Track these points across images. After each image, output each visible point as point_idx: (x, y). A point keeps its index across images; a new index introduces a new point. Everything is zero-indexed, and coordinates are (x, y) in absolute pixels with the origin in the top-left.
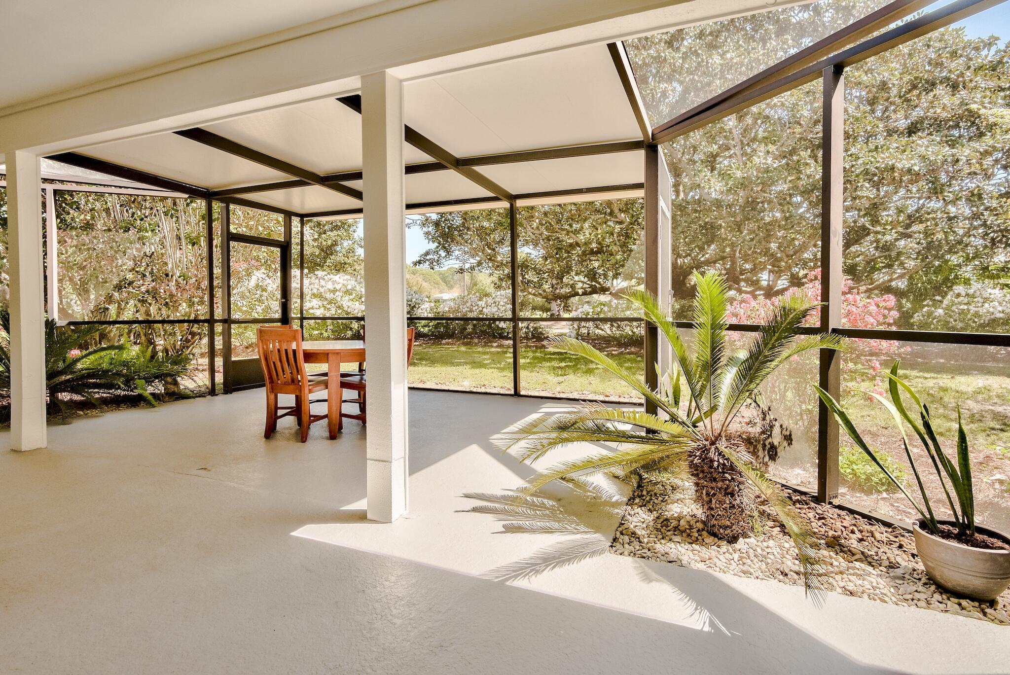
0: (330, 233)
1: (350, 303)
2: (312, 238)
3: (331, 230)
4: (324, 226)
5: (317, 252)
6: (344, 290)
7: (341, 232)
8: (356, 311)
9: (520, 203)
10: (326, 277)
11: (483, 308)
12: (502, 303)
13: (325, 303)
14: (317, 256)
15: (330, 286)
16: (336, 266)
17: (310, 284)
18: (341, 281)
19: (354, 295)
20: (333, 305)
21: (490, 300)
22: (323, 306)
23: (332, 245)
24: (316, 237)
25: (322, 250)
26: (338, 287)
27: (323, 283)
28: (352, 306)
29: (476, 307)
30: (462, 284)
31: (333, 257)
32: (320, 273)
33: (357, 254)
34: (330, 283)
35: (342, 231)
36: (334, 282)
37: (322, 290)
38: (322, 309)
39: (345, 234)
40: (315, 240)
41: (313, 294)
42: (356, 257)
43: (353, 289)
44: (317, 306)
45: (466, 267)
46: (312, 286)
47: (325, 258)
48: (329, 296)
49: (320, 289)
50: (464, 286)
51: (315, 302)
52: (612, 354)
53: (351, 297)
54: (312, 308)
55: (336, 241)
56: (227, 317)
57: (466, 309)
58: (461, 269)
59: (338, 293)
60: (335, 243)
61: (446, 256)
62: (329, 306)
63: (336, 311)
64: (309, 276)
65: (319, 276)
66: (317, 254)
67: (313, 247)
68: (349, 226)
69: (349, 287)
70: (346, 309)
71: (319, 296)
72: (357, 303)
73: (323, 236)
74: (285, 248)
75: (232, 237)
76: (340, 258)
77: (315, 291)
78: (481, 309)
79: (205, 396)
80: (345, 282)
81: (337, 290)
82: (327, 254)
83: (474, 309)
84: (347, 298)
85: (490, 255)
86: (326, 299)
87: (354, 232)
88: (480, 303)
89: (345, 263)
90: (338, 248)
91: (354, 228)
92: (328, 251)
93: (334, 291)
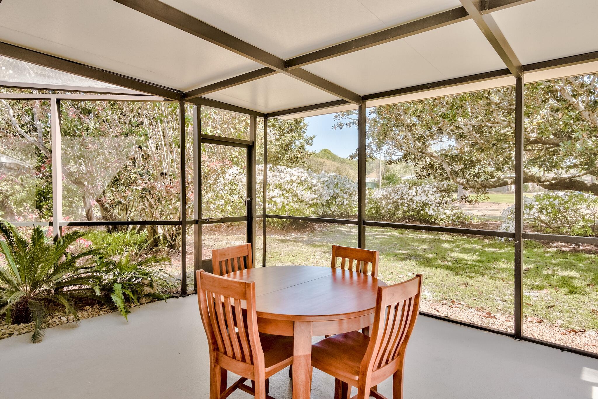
0: (287, 135)
1: (303, 193)
2: (275, 138)
3: (288, 133)
4: (283, 130)
5: (279, 149)
6: (298, 181)
7: (295, 134)
8: (308, 199)
9: (529, 78)
10: (285, 171)
11: (413, 196)
12: (431, 192)
13: (284, 192)
14: (279, 153)
15: (288, 179)
16: (291, 160)
17: (273, 177)
18: (296, 173)
19: (306, 185)
20: (290, 194)
21: (420, 189)
22: (283, 195)
23: (289, 144)
24: (278, 137)
25: (282, 148)
26: (294, 179)
27: (282, 175)
28: (305, 195)
29: (407, 196)
30: (378, 170)
31: (289, 153)
32: (280, 168)
33: (306, 150)
34: (288, 175)
35: (296, 132)
36: (291, 175)
37: (282, 181)
38: (282, 197)
39: (297, 135)
40: (277, 140)
41: (275, 185)
42: (305, 152)
43: (306, 180)
44: (278, 195)
45: (394, 159)
46: (275, 178)
47: (284, 154)
48: (287, 186)
49: (281, 180)
50: (379, 172)
51: (277, 192)
52: (563, 252)
53: (304, 187)
54: (275, 197)
55: (291, 141)
56: (197, 219)
57: (398, 197)
58: (390, 161)
59: (294, 184)
60: (291, 143)
61: (377, 150)
62: (287, 195)
63: (293, 199)
64: (273, 169)
65: (280, 169)
66: (278, 151)
67: (276, 146)
68: (301, 129)
69: (303, 179)
70: (300, 197)
71: (279, 186)
72: (309, 192)
73: (283, 137)
74: (251, 148)
75: (203, 139)
76: (294, 153)
77: (277, 182)
78: (411, 197)
79: (177, 297)
80: (300, 174)
81: (293, 181)
82: (285, 151)
83: (405, 197)
84: (301, 188)
85: (420, 148)
86: (285, 189)
87: (304, 133)
88: (410, 192)
89: (298, 157)
90: (293, 146)
91: (304, 130)
92: (286, 148)
93: (291, 182)
